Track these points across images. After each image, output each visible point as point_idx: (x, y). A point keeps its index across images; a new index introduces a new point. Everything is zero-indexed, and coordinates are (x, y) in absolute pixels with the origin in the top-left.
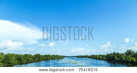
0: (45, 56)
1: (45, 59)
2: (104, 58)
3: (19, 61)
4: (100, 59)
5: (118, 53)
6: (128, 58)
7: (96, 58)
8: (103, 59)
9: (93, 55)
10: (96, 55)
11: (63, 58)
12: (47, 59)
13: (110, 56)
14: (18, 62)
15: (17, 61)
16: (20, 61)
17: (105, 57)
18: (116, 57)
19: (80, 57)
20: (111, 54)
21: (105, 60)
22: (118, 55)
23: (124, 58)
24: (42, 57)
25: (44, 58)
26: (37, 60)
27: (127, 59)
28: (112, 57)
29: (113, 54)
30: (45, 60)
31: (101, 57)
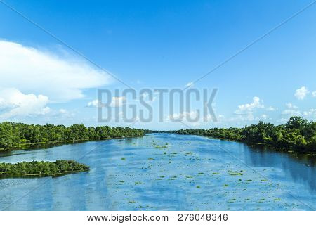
0: (97, 129)
1: (95, 137)
2: (239, 137)
3: (29, 141)
4: (229, 138)
5: (269, 124)
6: (291, 136)
7: (220, 137)
8: (235, 139)
9: (216, 129)
10: (222, 129)
11: (141, 136)
12: (102, 137)
13: (252, 130)
14: (27, 142)
15: (24, 140)
16: (32, 142)
17: (241, 134)
18: (264, 134)
19: (185, 134)
20: (253, 127)
21: (240, 141)
22: (269, 128)
23: (281, 135)
24: (88, 132)
25: (93, 135)
26: (76, 139)
27: (287, 138)
28: (256, 134)
29: (259, 126)
30: (96, 139)
31: (232, 134)
